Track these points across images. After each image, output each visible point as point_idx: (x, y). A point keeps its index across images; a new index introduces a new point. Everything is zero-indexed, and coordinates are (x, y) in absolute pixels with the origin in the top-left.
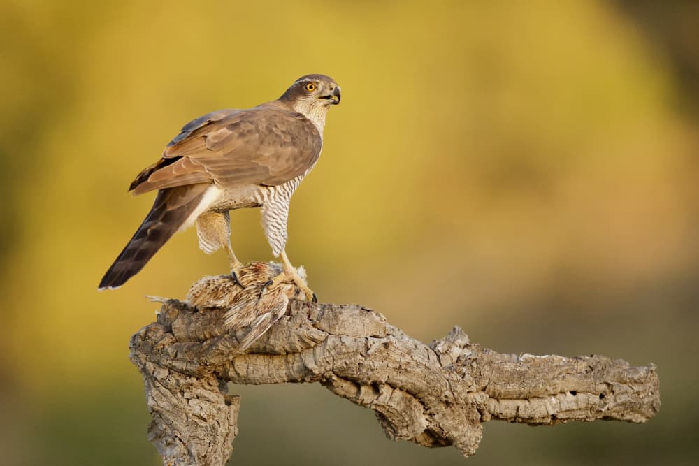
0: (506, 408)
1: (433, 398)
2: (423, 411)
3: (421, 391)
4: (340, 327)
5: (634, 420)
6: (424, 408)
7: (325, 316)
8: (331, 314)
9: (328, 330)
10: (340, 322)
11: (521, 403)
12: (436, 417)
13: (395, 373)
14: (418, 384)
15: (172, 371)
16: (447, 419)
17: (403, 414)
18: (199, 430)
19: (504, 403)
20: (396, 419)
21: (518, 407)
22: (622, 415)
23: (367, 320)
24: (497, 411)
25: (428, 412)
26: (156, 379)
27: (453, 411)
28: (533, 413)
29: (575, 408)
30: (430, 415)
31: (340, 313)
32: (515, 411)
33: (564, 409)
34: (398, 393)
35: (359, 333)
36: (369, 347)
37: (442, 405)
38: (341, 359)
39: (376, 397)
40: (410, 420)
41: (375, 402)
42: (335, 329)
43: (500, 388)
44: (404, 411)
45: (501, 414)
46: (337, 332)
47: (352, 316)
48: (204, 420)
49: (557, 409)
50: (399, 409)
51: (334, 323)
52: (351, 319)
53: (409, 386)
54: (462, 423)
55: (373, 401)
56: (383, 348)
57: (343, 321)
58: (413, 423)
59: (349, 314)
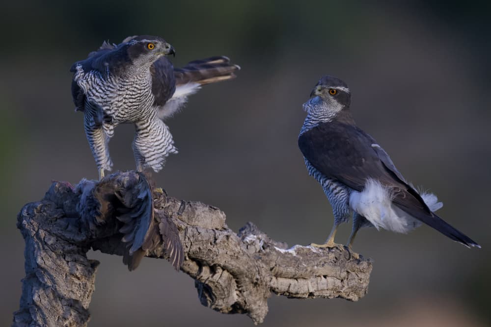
0: (281, 285)
1: (247, 279)
2: (236, 288)
3: (242, 273)
4: (196, 220)
5: (353, 300)
6: (237, 286)
7: (186, 210)
8: (190, 209)
9: (187, 221)
10: (196, 216)
11: (293, 282)
12: (245, 293)
13: (230, 259)
14: (242, 268)
15: (59, 239)
16: (252, 295)
17: (225, 289)
18: (73, 286)
19: (281, 280)
20: (218, 293)
21: (290, 284)
22: (348, 295)
23: (214, 216)
24: (275, 286)
25: (240, 289)
26: (46, 243)
27: (257, 290)
28: (299, 290)
29: (326, 288)
30: (240, 291)
31: (196, 209)
32: (288, 287)
33: (320, 289)
34: (226, 274)
35: (208, 225)
36: (217, 238)
37: (251, 284)
38: (196, 245)
39: (211, 275)
40: (228, 294)
41: (210, 279)
42: (192, 221)
43: (282, 269)
44: (226, 288)
45: (278, 288)
46: (193, 223)
47: (203, 212)
48: (79, 279)
49: (315, 289)
50: (223, 285)
51: (192, 216)
52: (203, 214)
53: (235, 270)
54: (260, 299)
55: (208, 278)
56: (225, 239)
57: (198, 215)
58: (229, 296)
59: (202, 210)
